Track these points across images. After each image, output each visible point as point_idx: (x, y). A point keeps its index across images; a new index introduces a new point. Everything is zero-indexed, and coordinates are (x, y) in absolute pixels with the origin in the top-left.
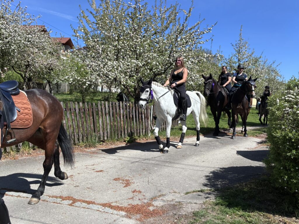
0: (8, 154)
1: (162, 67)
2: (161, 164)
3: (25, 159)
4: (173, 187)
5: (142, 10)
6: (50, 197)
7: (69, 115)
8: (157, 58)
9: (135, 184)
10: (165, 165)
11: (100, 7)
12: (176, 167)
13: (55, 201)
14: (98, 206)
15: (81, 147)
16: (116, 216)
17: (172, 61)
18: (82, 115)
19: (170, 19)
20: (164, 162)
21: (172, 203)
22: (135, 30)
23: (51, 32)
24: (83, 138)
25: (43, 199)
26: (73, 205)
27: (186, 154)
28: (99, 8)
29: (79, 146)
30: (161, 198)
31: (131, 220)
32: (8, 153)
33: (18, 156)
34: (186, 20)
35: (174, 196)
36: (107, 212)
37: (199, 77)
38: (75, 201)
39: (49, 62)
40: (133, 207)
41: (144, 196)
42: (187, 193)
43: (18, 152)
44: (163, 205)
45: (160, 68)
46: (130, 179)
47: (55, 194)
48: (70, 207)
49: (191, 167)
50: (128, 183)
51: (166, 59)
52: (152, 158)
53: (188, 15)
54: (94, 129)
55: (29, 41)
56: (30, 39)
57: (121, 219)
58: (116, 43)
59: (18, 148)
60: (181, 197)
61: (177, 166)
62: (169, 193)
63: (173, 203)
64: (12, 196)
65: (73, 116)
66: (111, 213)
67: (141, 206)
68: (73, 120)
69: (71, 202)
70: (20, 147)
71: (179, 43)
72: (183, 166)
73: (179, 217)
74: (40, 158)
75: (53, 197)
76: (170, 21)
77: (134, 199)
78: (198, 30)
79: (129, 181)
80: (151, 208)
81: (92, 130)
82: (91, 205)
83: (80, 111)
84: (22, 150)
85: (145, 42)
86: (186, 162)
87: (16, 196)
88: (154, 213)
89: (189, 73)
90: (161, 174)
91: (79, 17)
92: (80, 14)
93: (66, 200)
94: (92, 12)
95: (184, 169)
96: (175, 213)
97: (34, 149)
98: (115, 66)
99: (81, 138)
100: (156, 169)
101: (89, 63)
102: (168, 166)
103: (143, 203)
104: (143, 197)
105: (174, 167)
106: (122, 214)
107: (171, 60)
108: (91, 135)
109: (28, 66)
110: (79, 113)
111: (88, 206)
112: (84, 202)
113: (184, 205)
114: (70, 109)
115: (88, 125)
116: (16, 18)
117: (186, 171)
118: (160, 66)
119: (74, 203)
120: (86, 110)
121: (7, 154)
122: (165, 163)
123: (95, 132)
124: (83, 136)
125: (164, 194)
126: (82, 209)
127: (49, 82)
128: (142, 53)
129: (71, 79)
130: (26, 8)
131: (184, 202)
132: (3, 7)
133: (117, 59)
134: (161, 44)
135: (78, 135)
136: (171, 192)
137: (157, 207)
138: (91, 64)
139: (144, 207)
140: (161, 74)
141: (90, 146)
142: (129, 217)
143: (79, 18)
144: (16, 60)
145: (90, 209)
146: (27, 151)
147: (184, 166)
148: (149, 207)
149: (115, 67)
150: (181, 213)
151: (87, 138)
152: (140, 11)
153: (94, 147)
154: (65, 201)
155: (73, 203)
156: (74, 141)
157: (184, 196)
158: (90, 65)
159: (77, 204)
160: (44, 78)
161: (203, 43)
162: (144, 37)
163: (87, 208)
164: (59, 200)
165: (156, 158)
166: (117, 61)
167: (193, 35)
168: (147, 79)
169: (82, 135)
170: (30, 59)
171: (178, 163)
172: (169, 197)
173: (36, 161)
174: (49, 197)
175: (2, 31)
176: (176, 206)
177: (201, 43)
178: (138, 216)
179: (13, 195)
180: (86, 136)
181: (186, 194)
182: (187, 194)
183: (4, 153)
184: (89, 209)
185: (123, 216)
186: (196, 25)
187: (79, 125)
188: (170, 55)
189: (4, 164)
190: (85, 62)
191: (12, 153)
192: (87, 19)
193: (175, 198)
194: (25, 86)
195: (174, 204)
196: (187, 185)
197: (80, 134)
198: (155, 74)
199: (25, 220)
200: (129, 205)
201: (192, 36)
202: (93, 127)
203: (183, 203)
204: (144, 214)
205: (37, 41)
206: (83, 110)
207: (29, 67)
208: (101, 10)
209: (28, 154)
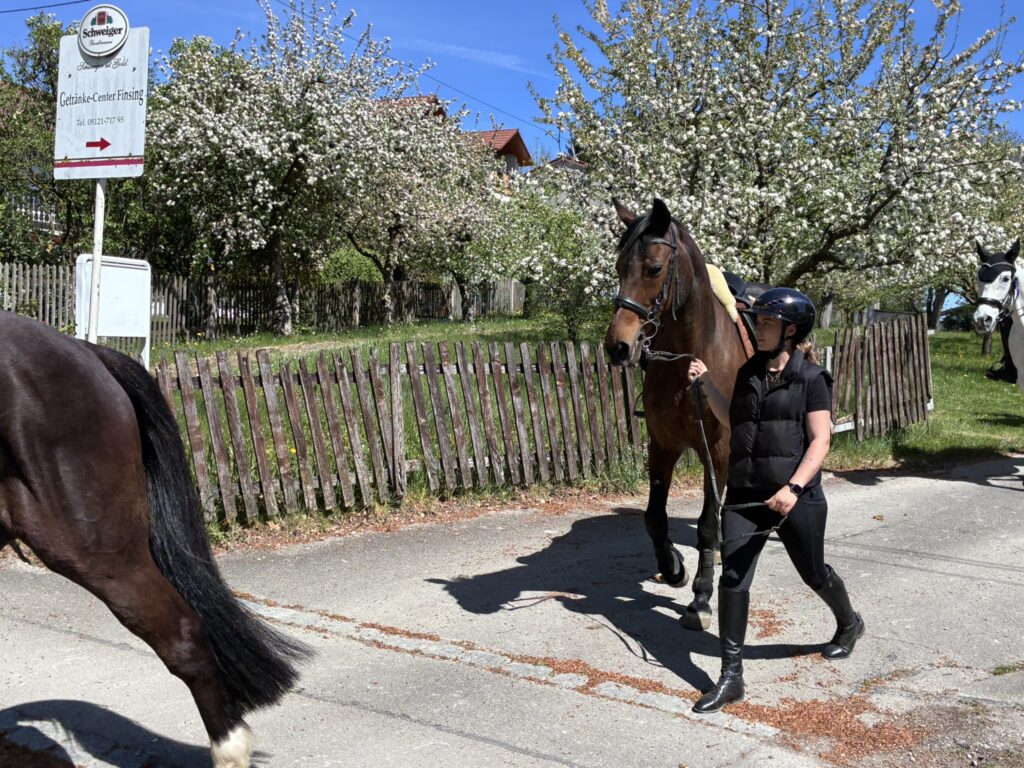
0: (368, 514)
1: (855, 208)
2: (882, 559)
3: (420, 529)
4: (938, 644)
5: (774, 10)
6: (513, 659)
7: (548, 387)
8: (837, 173)
9: (797, 627)
10: (898, 562)
11: (621, 14)
12: (940, 573)
13: (532, 674)
14: (676, 700)
15: (590, 492)
16: (744, 737)
17: (894, 183)
18: (590, 384)
19: (876, 30)
20: (895, 551)
21: (946, 704)
22: (755, 83)
23: (465, 113)
24: (593, 462)
25: (493, 666)
26: (591, 689)
27: (974, 522)
28: (619, 18)
29: (584, 490)
30: (899, 684)
31: (801, 758)
32: (367, 509)
33: (397, 519)
34: (940, 27)
35: (951, 679)
36: (711, 722)
37: (1004, 235)
38: (595, 677)
39: (460, 215)
40: (800, 708)
41: (834, 671)
42: (1000, 671)
43: (397, 506)
44: (908, 709)
45: (850, 210)
46: (777, 608)
47: (527, 651)
48: (584, 696)
49: (1000, 572)
50: (771, 623)
51: (873, 177)
52: (845, 537)
53: (947, 11)
54: (630, 433)
55: (398, 150)
56: (402, 143)
57: (765, 750)
58: (690, 133)
59: (396, 496)
60: (977, 683)
61: (943, 566)
62: (928, 667)
63: (949, 705)
64: (397, 649)
65: (560, 388)
66: (726, 728)
67: (829, 710)
68: (561, 401)
69: (583, 680)
70: (402, 490)
71: (920, 114)
72: (970, 569)
73: (980, 759)
74: (465, 527)
75: (523, 659)
76: (874, 38)
77: (799, 681)
78: (998, 62)
79: (773, 616)
80: (868, 719)
81: (622, 433)
82: (650, 694)
83: (581, 370)
84: (407, 501)
85: (790, 122)
86: (977, 552)
87: (408, 652)
88: (880, 738)
89: (964, 221)
90: (889, 595)
91: (552, 57)
92: (556, 47)
93: (567, 672)
94: (595, 34)
95: (972, 578)
96: (962, 742)
97: (442, 499)
98: (688, 212)
99: (587, 462)
100: (863, 575)
101: (598, 210)
102: (912, 568)
103: (834, 698)
104: (830, 674)
105: (932, 572)
106: (766, 734)
107: (892, 179)
108: (619, 452)
109: (395, 230)
110: (580, 378)
111: (642, 698)
112: (627, 683)
113: (994, 715)
114: (552, 364)
115: (609, 420)
116: (359, 77)
117: (982, 587)
118: (849, 204)
119: (593, 685)
120: (602, 368)
121: (365, 513)
122: (898, 555)
123: (631, 441)
124: (593, 456)
125: (910, 668)
126: (625, 707)
127: (460, 280)
128: (779, 162)
129: (540, 268)
130: (387, 41)
131: (994, 702)
132: (320, 47)
133: (692, 189)
134: (851, 123)
135: (579, 451)
136: (935, 662)
137: (888, 713)
138: (606, 212)
139: (840, 711)
140: (854, 231)
141: (616, 491)
142: (794, 746)
143: (555, 60)
144: (360, 212)
145: (651, 707)
146: (422, 502)
147: (974, 567)
148: (858, 713)
149: (690, 216)
150: (987, 743)
151: (606, 461)
152: (767, 13)
153: (633, 495)
154: (562, 675)
155: (592, 683)
156: (567, 473)
157: (990, 682)
158: (602, 215)
159: (606, 687)
160: (443, 267)
161: (1017, 107)
162: (785, 102)
163: (642, 705)
164: (543, 671)
165: (858, 538)
166: (692, 193)
167: (975, 83)
168: (799, 251)
169: (589, 452)
170: (401, 207)
171: (947, 559)
172: (932, 682)
173: (454, 536)
174: (509, 660)
175: (320, 123)
176: (964, 714)
177: (1008, 107)
178: (825, 744)
179: (400, 646)
180: (605, 457)
181: (995, 674)
182: (999, 674)
183: (356, 510)
184: (647, 707)
185: (769, 742)
186: (981, 45)
187: (581, 417)
188: (885, 162)
189: (361, 546)
190: (584, 204)
191: (378, 509)
192: (580, 59)
193: (954, 688)
194: (389, 294)
195: (954, 708)
196: (996, 641)
197: (584, 448)
198: (830, 233)
199: (448, 732)
200: (785, 701)
201: (972, 84)
202: (625, 426)
203: (990, 706)
204: (844, 738)
205: (424, 147)
206: (592, 368)
207: (398, 232)
208: (626, 23)
209: (425, 513)
